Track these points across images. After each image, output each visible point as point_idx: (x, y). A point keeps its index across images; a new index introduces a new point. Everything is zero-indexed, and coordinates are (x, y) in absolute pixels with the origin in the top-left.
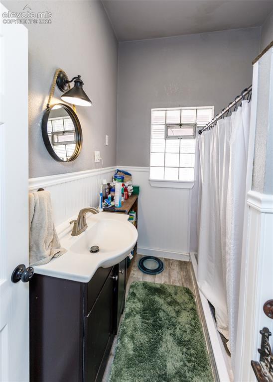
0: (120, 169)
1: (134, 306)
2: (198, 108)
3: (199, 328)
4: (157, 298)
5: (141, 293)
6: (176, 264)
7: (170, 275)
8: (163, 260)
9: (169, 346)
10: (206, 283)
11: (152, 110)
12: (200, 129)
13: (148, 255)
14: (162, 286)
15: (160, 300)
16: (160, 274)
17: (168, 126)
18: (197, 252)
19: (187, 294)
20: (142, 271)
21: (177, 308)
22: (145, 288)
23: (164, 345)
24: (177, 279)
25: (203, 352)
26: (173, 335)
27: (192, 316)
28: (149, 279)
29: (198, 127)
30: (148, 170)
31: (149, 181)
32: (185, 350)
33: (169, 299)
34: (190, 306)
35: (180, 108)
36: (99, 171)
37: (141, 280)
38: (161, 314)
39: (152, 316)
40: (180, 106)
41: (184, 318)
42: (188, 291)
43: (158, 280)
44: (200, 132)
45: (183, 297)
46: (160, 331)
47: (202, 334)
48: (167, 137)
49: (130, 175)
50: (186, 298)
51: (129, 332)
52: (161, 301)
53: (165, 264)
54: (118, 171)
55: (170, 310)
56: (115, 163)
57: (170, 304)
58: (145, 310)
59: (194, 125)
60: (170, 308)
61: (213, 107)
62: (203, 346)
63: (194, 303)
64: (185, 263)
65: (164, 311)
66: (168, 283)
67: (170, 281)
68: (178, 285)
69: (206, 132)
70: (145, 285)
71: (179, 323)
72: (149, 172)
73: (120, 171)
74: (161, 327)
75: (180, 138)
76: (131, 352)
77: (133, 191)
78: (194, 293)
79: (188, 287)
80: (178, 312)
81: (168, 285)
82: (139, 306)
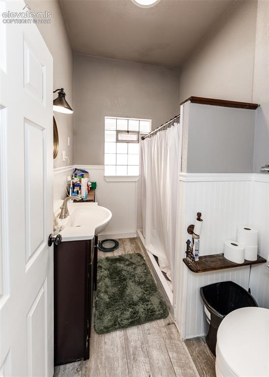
0: (78, 168)
1: (102, 274)
2: (140, 119)
3: (149, 273)
4: (118, 264)
5: (105, 264)
6: (127, 240)
7: (124, 248)
8: (117, 240)
9: (133, 288)
10: (151, 245)
11: (106, 117)
12: (143, 136)
13: (104, 239)
14: (120, 256)
15: (120, 265)
16: (117, 250)
17: (118, 132)
18: (142, 229)
19: (139, 257)
20: (102, 251)
21: (134, 266)
22: (108, 260)
23: (129, 289)
24: (130, 250)
25: (154, 284)
26: (134, 281)
27: (144, 268)
28: (109, 255)
29: (141, 134)
30: (103, 168)
31: (104, 177)
32: (143, 286)
33: (127, 263)
34: (142, 262)
35: (128, 118)
36: (65, 168)
37: (103, 257)
38: (124, 273)
39: (117, 276)
40: (127, 117)
41: (139, 270)
42: (139, 255)
43: (117, 254)
44: (143, 139)
45: (137, 259)
46: (124, 282)
47: (151, 275)
48: (118, 141)
49: (87, 172)
50: (139, 259)
51: (103, 290)
52: (122, 265)
53: (119, 242)
54: (76, 169)
55: (130, 269)
56: (73, 163)
57: (128, 265)
58: (111, 274)
59: (138, 133)
60: (129, 267)
61: (151, 120)
62: (153, 281)
63: (144, 260)
64: (134, 238)
65: (125, 270)
66: (124, 254)
67: (125, 253)
68: (131, 253)
69: (148, 139)
70: (107, 259)
71: (137, 274)
72: (104, 169)
73: (78, 170)
74: (125, 280)
75: (128, 142)
76: (108, 300)
77: (91, 186)
78: (143, 255)
79: (139, 252)
80: (135, 268)
81: (125, 255)
82: (106, 273)
